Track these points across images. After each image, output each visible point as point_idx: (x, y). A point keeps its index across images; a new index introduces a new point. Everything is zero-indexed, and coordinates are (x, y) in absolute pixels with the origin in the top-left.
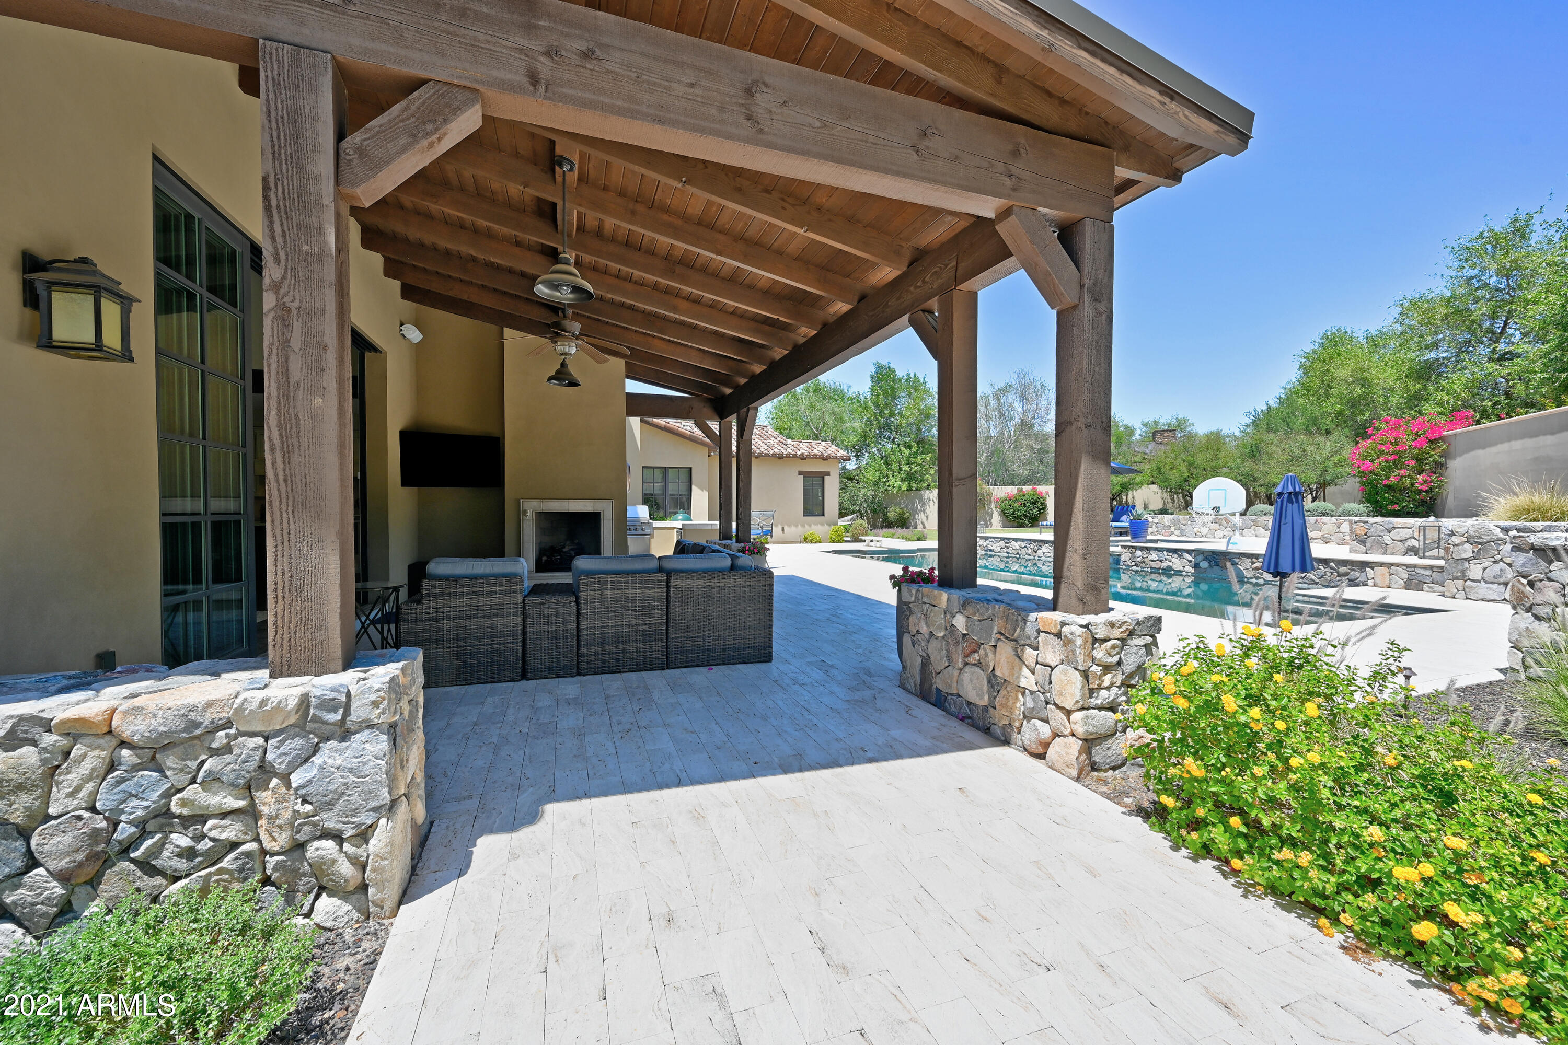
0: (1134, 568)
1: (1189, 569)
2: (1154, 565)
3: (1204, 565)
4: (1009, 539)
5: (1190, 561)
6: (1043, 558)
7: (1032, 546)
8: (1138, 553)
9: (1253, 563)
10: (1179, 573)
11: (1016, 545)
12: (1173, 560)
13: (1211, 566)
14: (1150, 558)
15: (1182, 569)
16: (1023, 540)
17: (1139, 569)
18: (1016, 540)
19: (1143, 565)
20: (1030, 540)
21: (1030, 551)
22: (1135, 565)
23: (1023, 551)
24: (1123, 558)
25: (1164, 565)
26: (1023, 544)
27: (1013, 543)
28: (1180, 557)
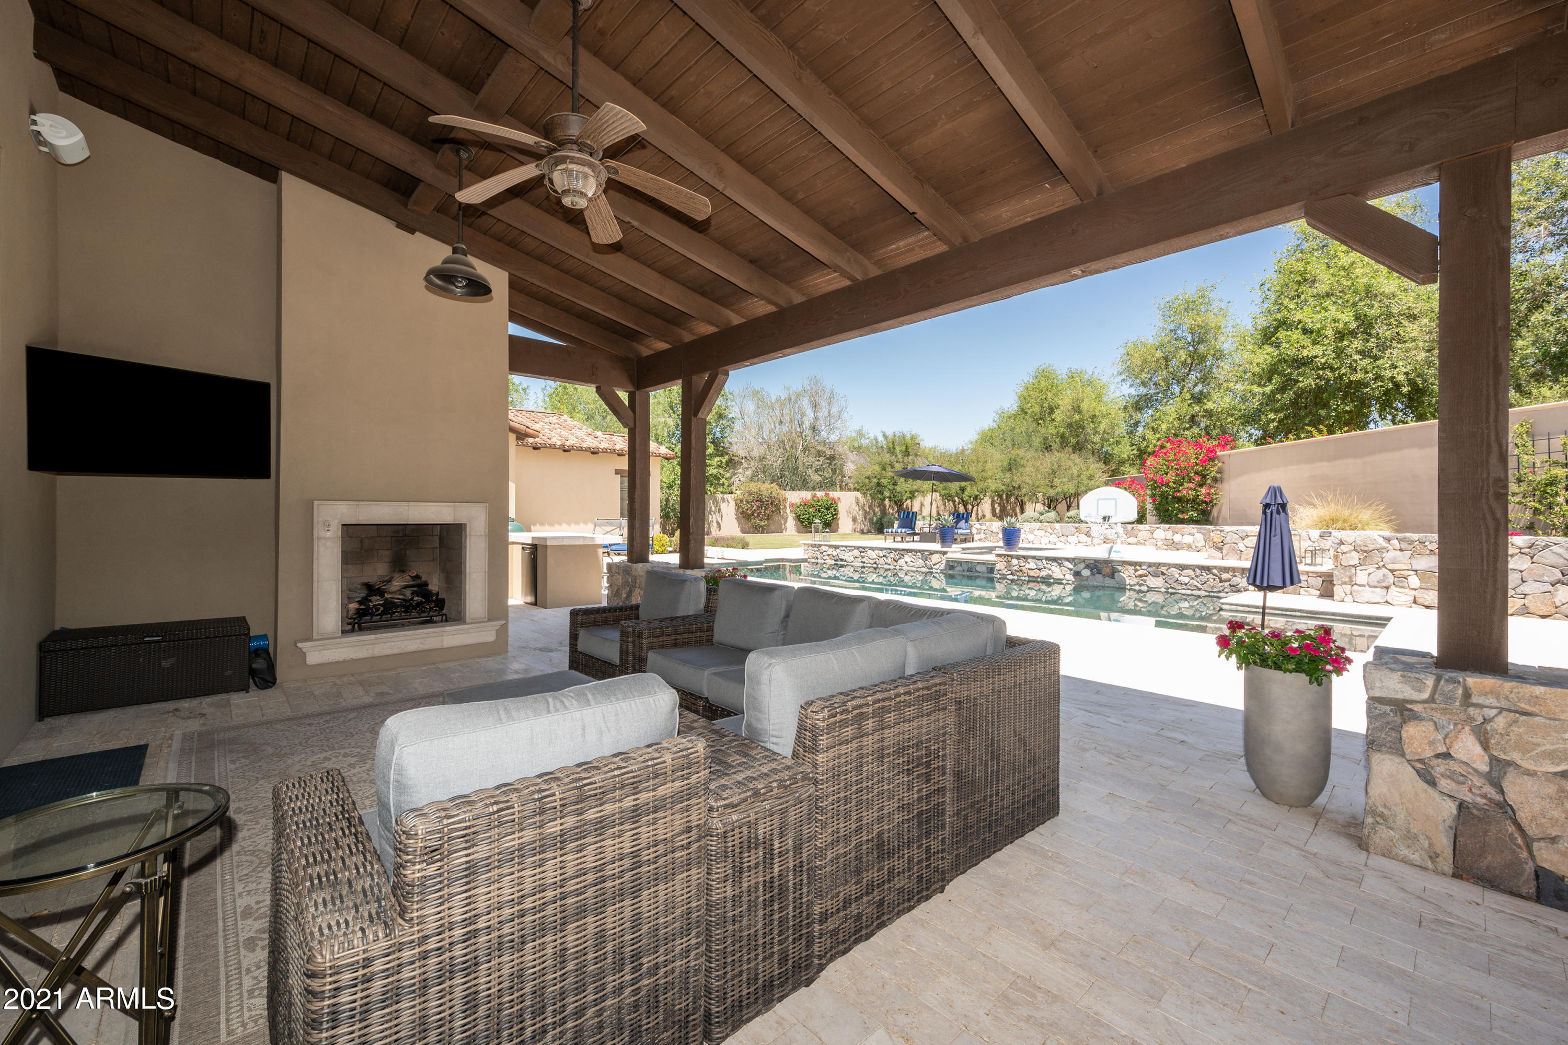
0: (1010, 577)
1: (1070, 577)
2: (1032, 573)
3: (1086, 573)
4: (864, 548)
5: (1071, 570)
6: (906, 568)
7: (892, 555)
8: (1015, 562)
9: (1136, 571)
10: (1059, 582)
11: (873, 554)
12: (1053, 568)
13: (1093, 574)
14: (1027, 566)
15: (1062, 577)
16: (882, 549)
17: (1016, 577)
18: (873, 549)
19: (1020, 574)
20: (890, 549)
21: (889, 561)
22: (1012, 574)
23: (882, 561)
24: (998, 567)
25: (1044, 573)
26: (881, 554)
27: (870, 552)
28: (1060, 565)
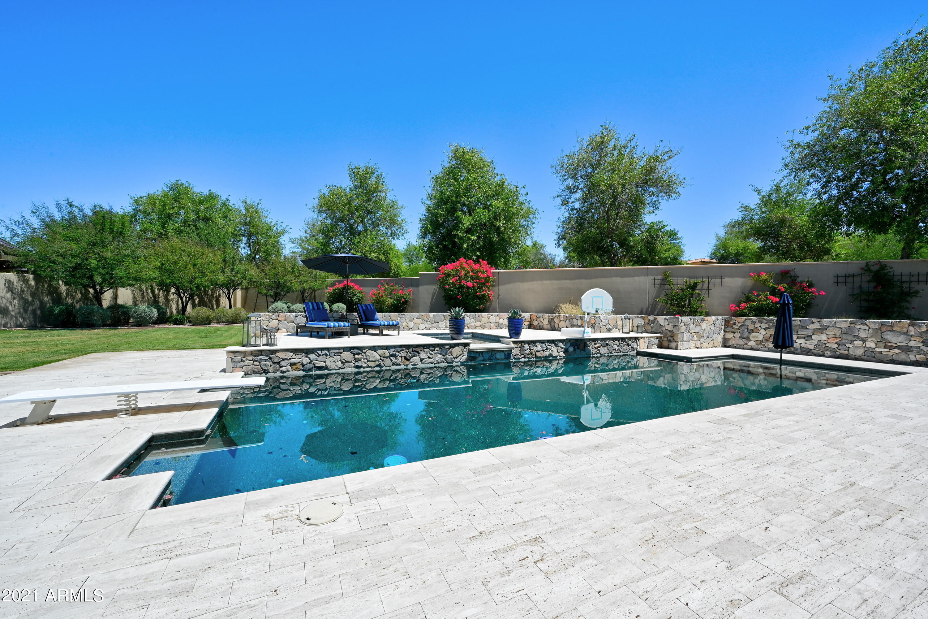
0: (523, 360)
1: (562, 354)
2: (538, 354)
3: (571, 349)
4: (360, 348)
5: (562, 348)
6: (421, 366)
7: (403, 354)
8: (526, 346)
9: (595, 344)
10: (555, 358)
11: (376, 355)
12: (552, 349)
13: (575, 350)
14: (535, 349)
15: (557, 354)
16: (387, 348)
17: (527, 360)
18: (374, 348)
19: (530, 356)
20: (401, 346)
21: (399, 360)
22: (524, 357)
23: (388, 362)
24: (514, 353)
25: (547, 353)
26: (387, 353)
27: (369, 353)
28: (556, 345)
